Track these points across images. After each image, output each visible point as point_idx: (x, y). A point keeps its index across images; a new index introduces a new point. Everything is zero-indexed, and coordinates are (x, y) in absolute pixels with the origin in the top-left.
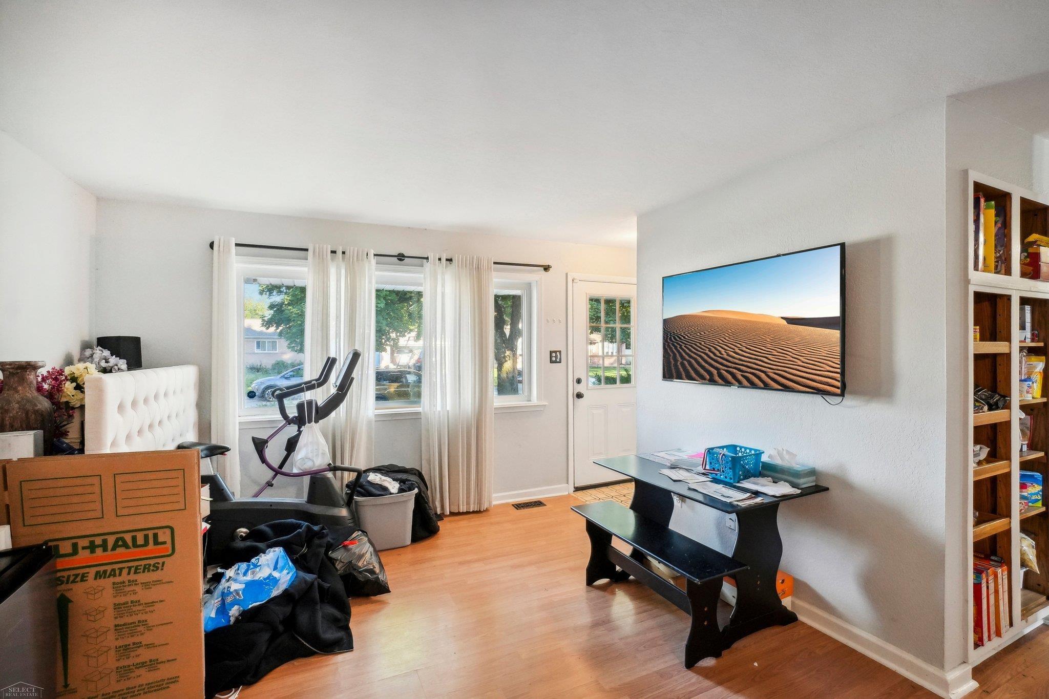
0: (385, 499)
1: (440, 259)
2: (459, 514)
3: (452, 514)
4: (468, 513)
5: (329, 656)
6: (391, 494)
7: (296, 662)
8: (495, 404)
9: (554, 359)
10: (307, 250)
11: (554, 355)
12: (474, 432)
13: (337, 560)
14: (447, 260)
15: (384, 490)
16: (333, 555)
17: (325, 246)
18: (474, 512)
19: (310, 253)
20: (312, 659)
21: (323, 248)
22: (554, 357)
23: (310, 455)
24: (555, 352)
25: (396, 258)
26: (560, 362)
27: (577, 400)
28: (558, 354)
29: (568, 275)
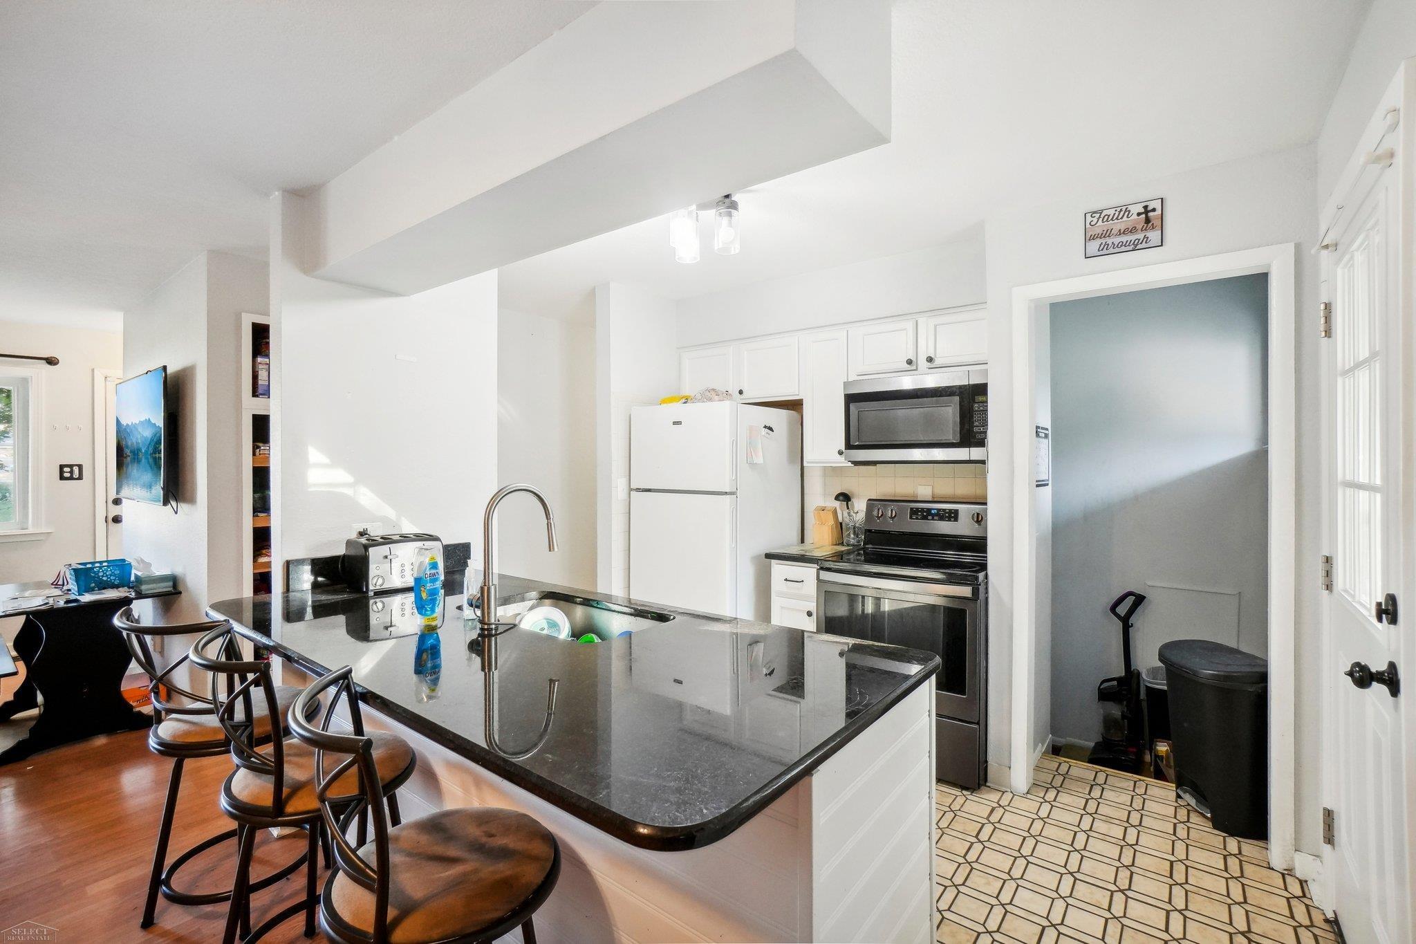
9: (67, 475)
22: (69, 473)
24: (71, 466)
26: (80, 478)
27: (112, 525)
28: (76, 470)
29: (95, 370)
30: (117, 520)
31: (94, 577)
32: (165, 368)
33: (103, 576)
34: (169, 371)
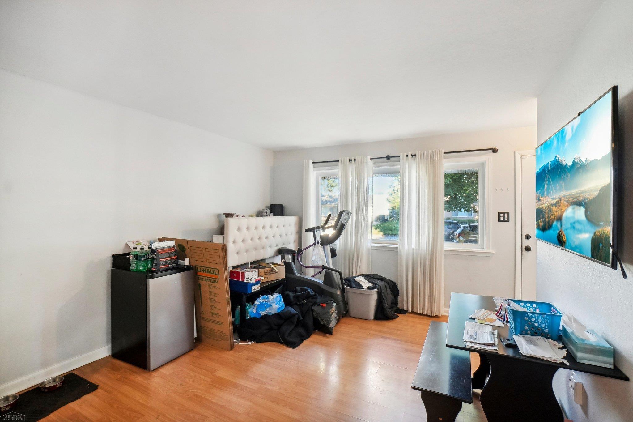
0: (358, 290)
1: (407, 156)
2: (417, 314)
3: (413, 312)
4: (423, 315)
5: (286, 347)
6: (363, 288)
7: (275, 343)
8: (444, 248)
9: (502, 219)
10: (338, 161)
11: (502, 215)
12: (428, 264)
13: (314, 310)
14: (412, 155)
15: (359, 286)
16: (314, 308)
17: (346, 158)
18: (427, 315)
19: (340, 161)
20: (281, 345)
21: (345, 159)
22: (503, 217)
23: (317, 260)
24: (504, 213)
25: (385, 159)
26: (508, 221)
27: (525, 252)
28: (506, 215)
29: (516, 152)
30: (528, 249)
31: (528, 321)
32: (615, 90)
33: (535, 322)
34: (621, 94)
